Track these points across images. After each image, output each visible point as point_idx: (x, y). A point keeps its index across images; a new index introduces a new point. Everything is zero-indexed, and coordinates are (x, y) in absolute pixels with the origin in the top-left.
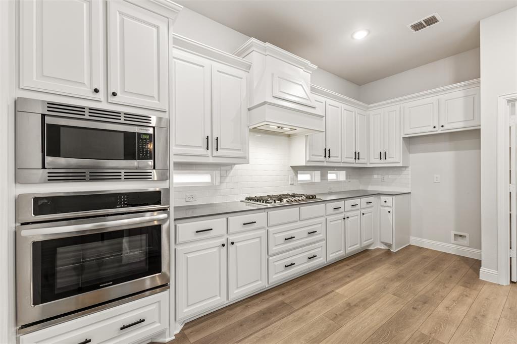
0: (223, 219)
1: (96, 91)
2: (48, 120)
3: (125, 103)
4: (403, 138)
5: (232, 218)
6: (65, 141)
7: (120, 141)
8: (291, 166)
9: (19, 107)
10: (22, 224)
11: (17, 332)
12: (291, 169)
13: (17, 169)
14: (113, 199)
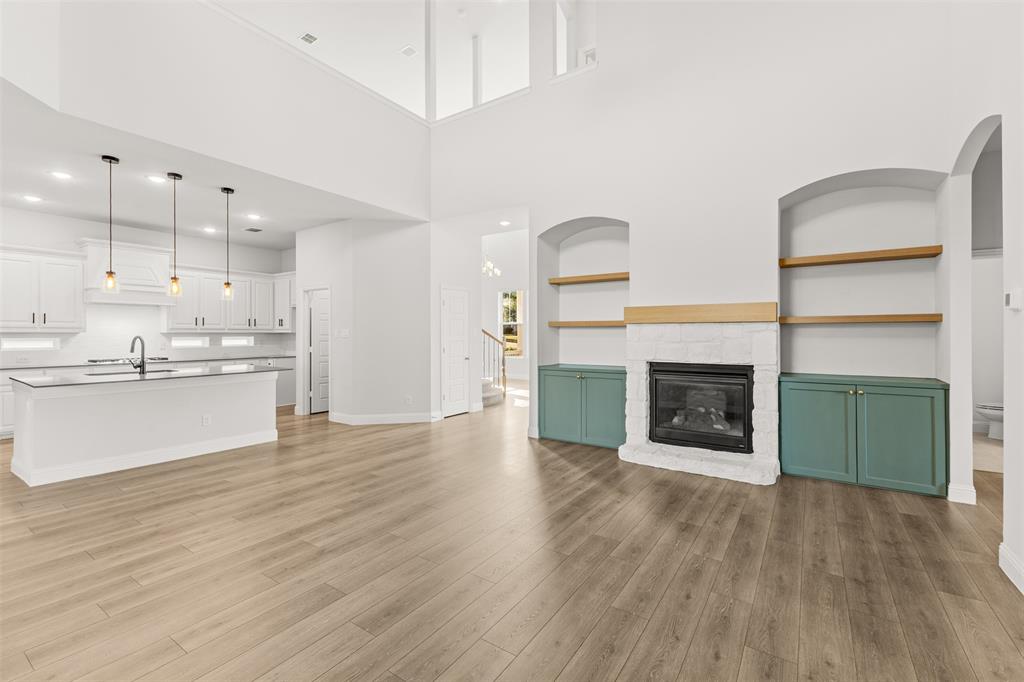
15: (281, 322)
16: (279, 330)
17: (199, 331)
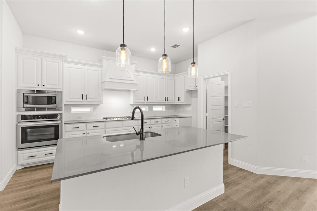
0: (84, 124)
1: (38, 85)
2: (25, 95)
3: (48, 88)
4: (186, 91)
5: (88, 124)
6: (30, 100)
7: (46, 99)
8: (131, 105)
9: (18, 92)
10: (19, 122)
11: (17, 150)
12: (130, 105)
13: (17, 108)
14: (43, 116)
15: (179, 99)
16: (177, 103)
17: (146, 103)
